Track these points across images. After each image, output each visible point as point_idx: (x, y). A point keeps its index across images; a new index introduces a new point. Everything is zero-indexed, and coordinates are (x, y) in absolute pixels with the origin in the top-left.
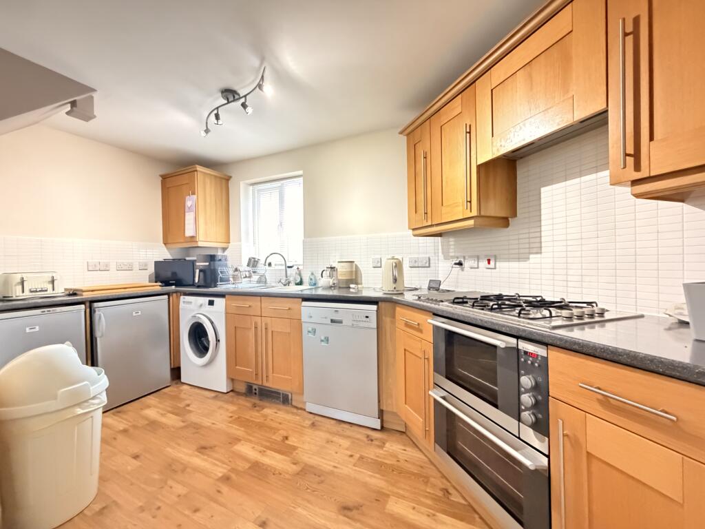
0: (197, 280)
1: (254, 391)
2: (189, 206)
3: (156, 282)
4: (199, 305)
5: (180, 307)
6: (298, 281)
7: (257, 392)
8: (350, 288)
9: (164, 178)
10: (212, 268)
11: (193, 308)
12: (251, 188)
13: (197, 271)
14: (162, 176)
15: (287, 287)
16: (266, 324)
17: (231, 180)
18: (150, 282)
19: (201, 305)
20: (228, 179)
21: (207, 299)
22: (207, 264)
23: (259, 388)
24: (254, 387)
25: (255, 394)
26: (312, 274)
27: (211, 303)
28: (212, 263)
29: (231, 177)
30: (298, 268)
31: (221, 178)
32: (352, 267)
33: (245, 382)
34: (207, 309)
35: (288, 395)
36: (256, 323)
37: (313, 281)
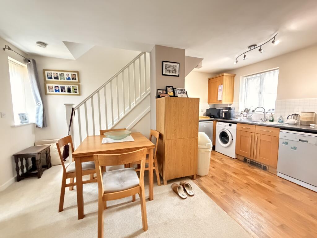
0: (223, 117)
1: (247, 161)
2: (220, 89)
3: (207, 116)
4: (225, 125)
5: (217, 126)
6: (271, 119)
7: (249, 162)
8: (310, 125)
9: (209, 80)
10: (229, 112)
11: (221, 126)
12: (245, 78)
13: (224, 113)
14: (208, 79)
15: (265, 122)
16: (257, 137)
17: (236, 76)
18: (204, 116)
19: (226, 126)
20: (234, 76)
21: (228, 124)
22: (228, 111)
23: (250, 161)
24: (248, 159)
25: (248, 162)
26: (281, 117)
27: (230, 125)
28: (229, 110)
29: (236, 75)
30: (271, 114)
31: (232, 76)
32: (313, 115)
33: (244, 157)
34: (228, 127)
35: (266, 167)
36: (252, 136)
37: (282, 120)
